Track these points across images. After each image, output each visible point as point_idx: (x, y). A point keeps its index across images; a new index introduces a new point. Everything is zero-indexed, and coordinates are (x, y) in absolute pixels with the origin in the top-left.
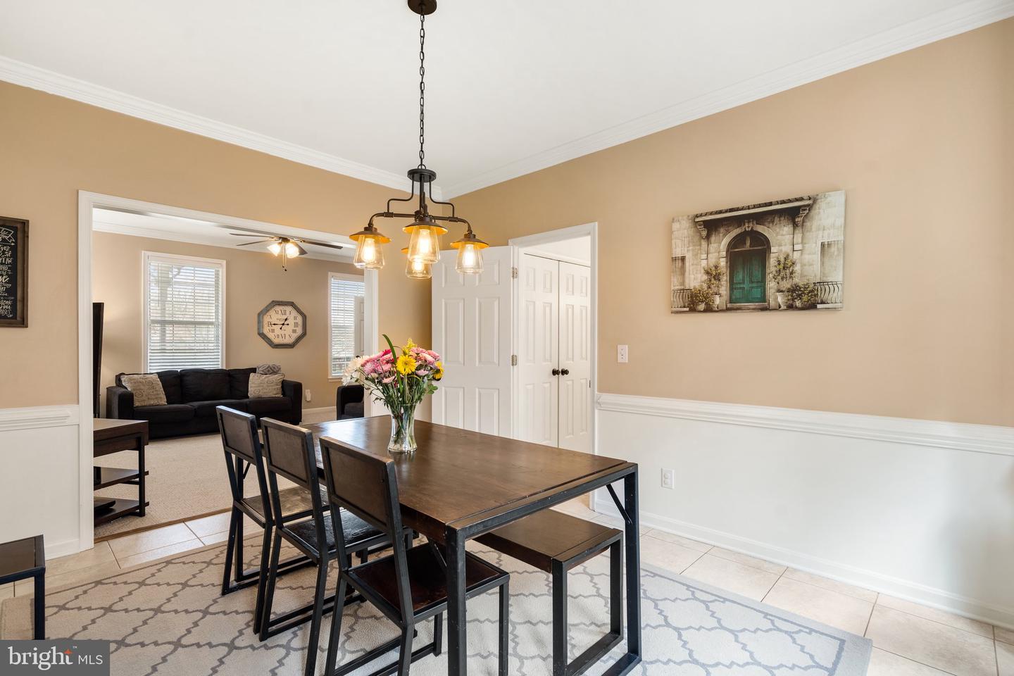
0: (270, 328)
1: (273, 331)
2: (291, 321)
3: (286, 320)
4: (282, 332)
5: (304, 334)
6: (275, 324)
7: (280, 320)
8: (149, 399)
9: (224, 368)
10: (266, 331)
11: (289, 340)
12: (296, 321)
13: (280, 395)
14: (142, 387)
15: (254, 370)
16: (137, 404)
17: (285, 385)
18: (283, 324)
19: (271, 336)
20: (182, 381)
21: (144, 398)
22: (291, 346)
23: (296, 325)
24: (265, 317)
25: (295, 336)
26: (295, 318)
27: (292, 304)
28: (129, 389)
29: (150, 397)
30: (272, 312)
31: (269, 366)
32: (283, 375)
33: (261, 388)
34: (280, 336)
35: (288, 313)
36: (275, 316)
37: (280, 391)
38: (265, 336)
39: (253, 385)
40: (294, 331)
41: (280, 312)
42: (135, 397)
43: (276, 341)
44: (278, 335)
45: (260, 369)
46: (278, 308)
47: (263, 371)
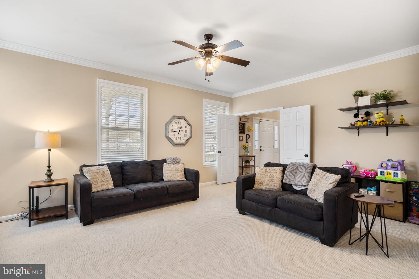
0: (173, 133)
1: (174, 135)
2: (184, 129)
3: (181, 128)
4: (179, 136)
5: (190, 137)
6: (175, 131)
7: (178, 128)
8: (102, 185)
9: (147, 160)
10: (170, 135)
11: (182, 141)
12: (186, 129)
13: (184, 179)
14: (97, 176)
15: (165, 161)
16: (94, 190)
17: (187, 172)
18: (179, 131)
19: (173, 138)
20: (122, 169)
21: (99, 184)
22: (183, 145)
23: (186, 131)
24: (170, 126)
25: (186, 138)
26: (186, 127)
27: (184, 118)
28: (89, 178)
29: (102, 183)
30: (173, 123)
31: (174, 159)
32: (184, 164)
33: (172, 174)
34: (178, 138)
35: (182, 123)
36: (175, 126)
37: (184, 176)
38: (170, 138)
39: (166, 172)
40: (185, 135)
41: (178, 123)
42: (92, 185)
43: (176, 142)
44: (177, 138)
45: (169, 160)
46: (177, 120)
47: (171, 161)
